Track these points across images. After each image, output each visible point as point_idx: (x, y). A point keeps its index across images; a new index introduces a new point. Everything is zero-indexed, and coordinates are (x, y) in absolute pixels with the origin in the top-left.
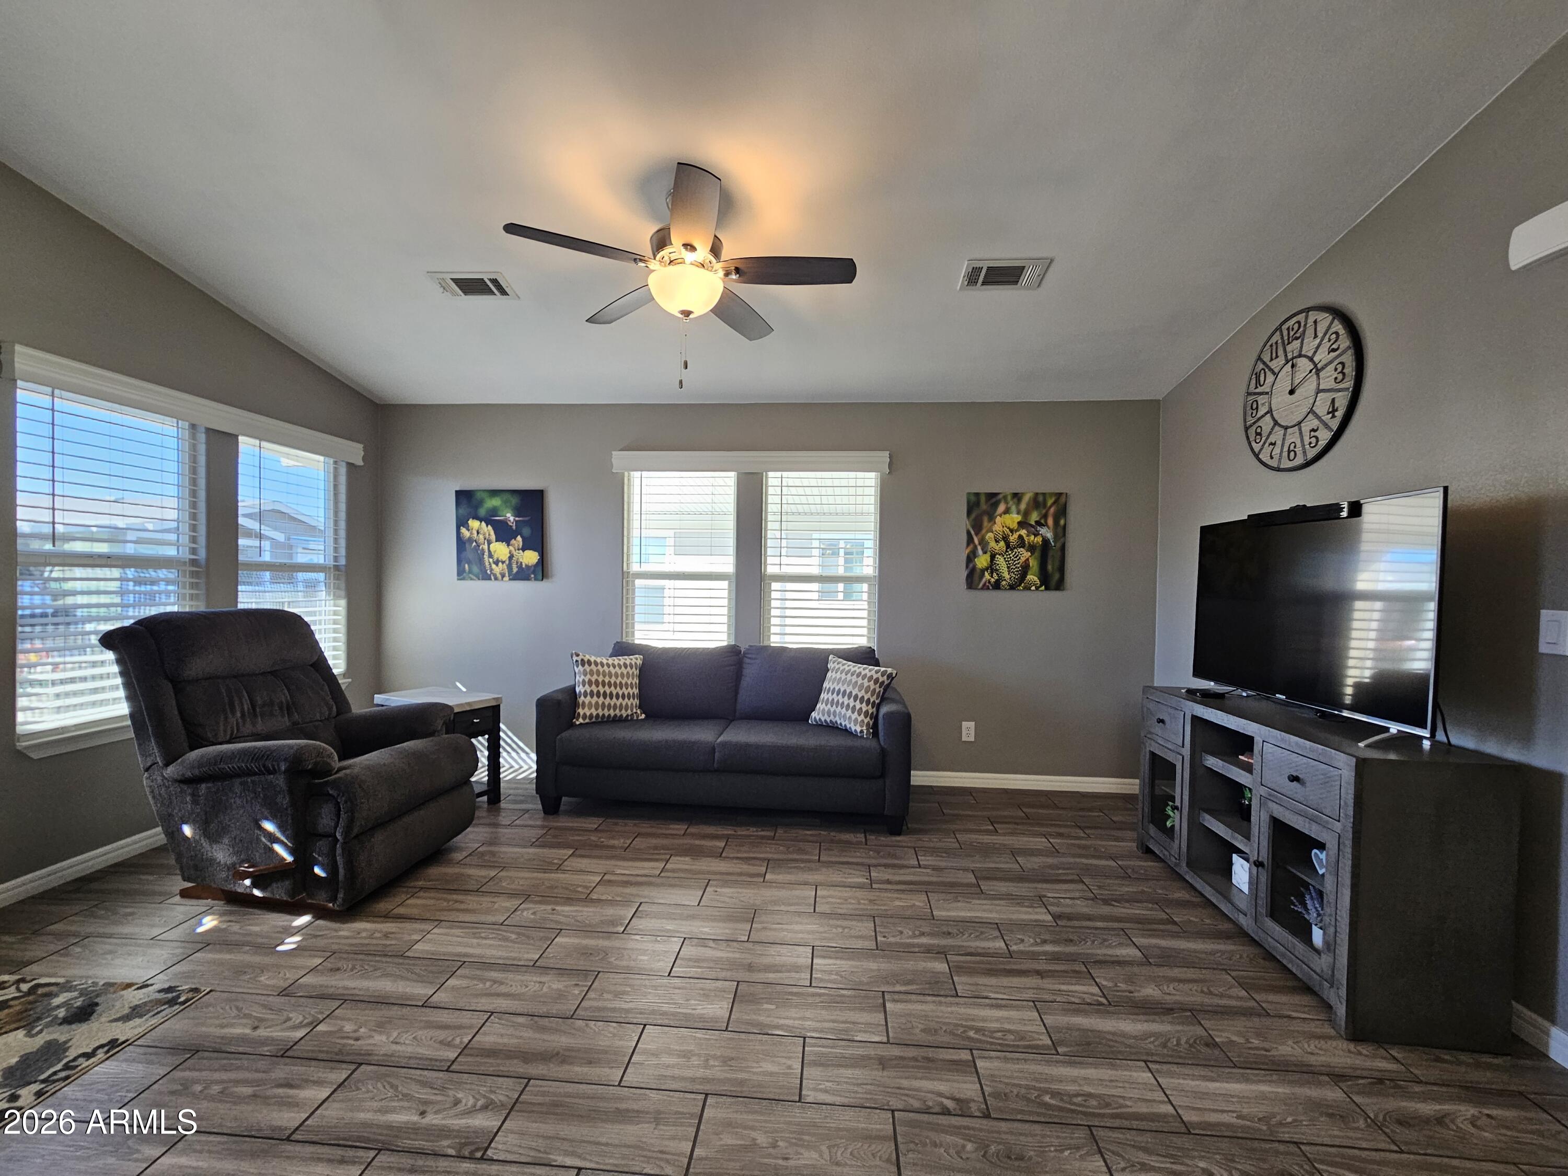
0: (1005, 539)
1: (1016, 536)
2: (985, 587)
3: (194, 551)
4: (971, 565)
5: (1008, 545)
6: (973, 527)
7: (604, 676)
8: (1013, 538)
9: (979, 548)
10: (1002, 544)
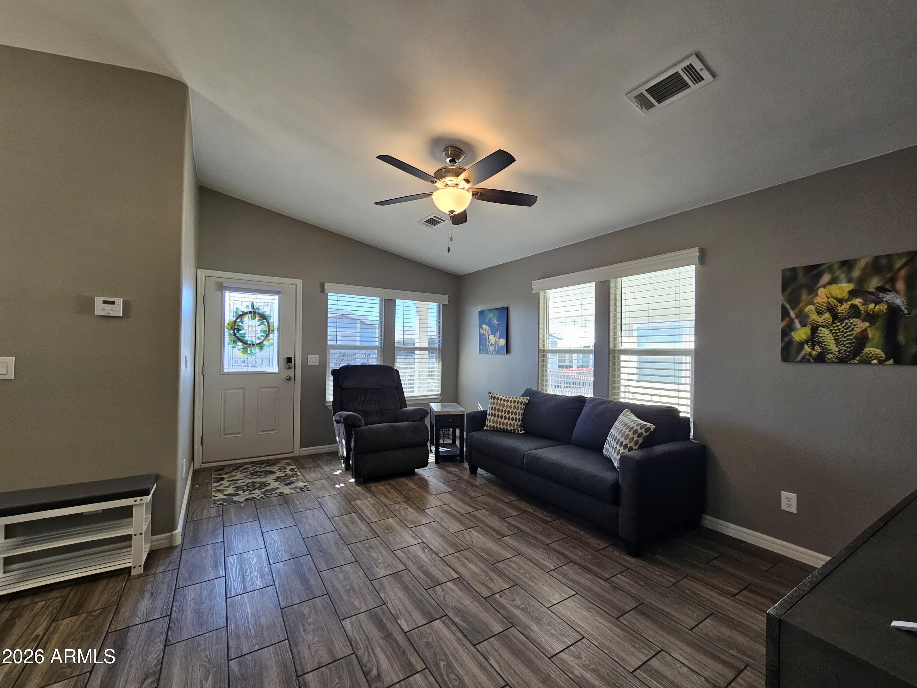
0: (831, 310)
1: (846, 306)
2: (805, 360)
3: (381, 344)
4: (787, 339)
5: (835, 316)
6: (789, 302)
7: (500, 406)
8: (843, 309)
9: (797, 322)
10: (827, 315)
